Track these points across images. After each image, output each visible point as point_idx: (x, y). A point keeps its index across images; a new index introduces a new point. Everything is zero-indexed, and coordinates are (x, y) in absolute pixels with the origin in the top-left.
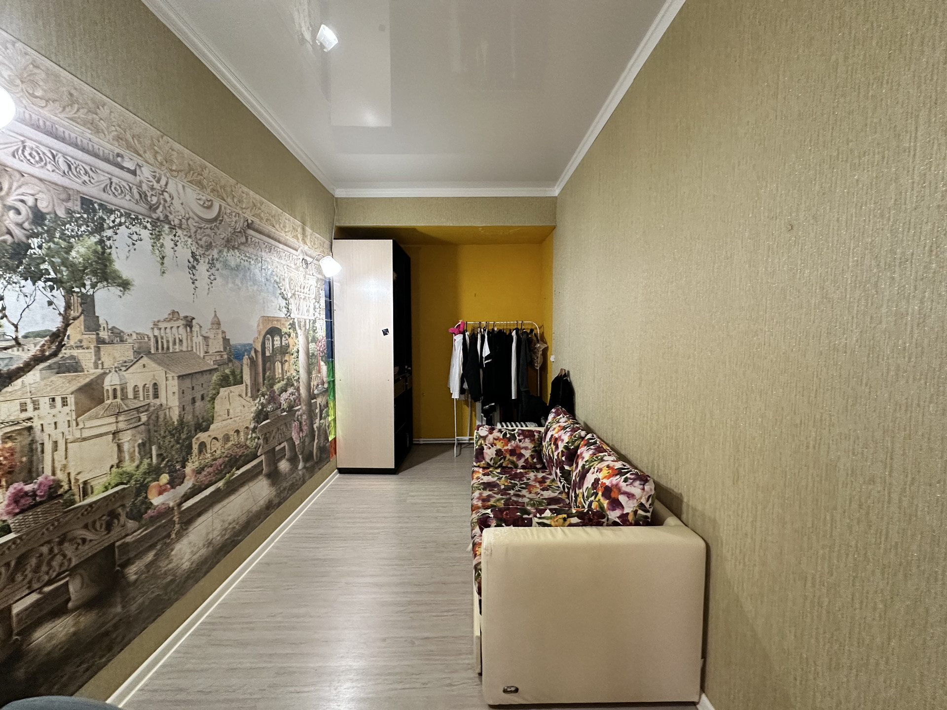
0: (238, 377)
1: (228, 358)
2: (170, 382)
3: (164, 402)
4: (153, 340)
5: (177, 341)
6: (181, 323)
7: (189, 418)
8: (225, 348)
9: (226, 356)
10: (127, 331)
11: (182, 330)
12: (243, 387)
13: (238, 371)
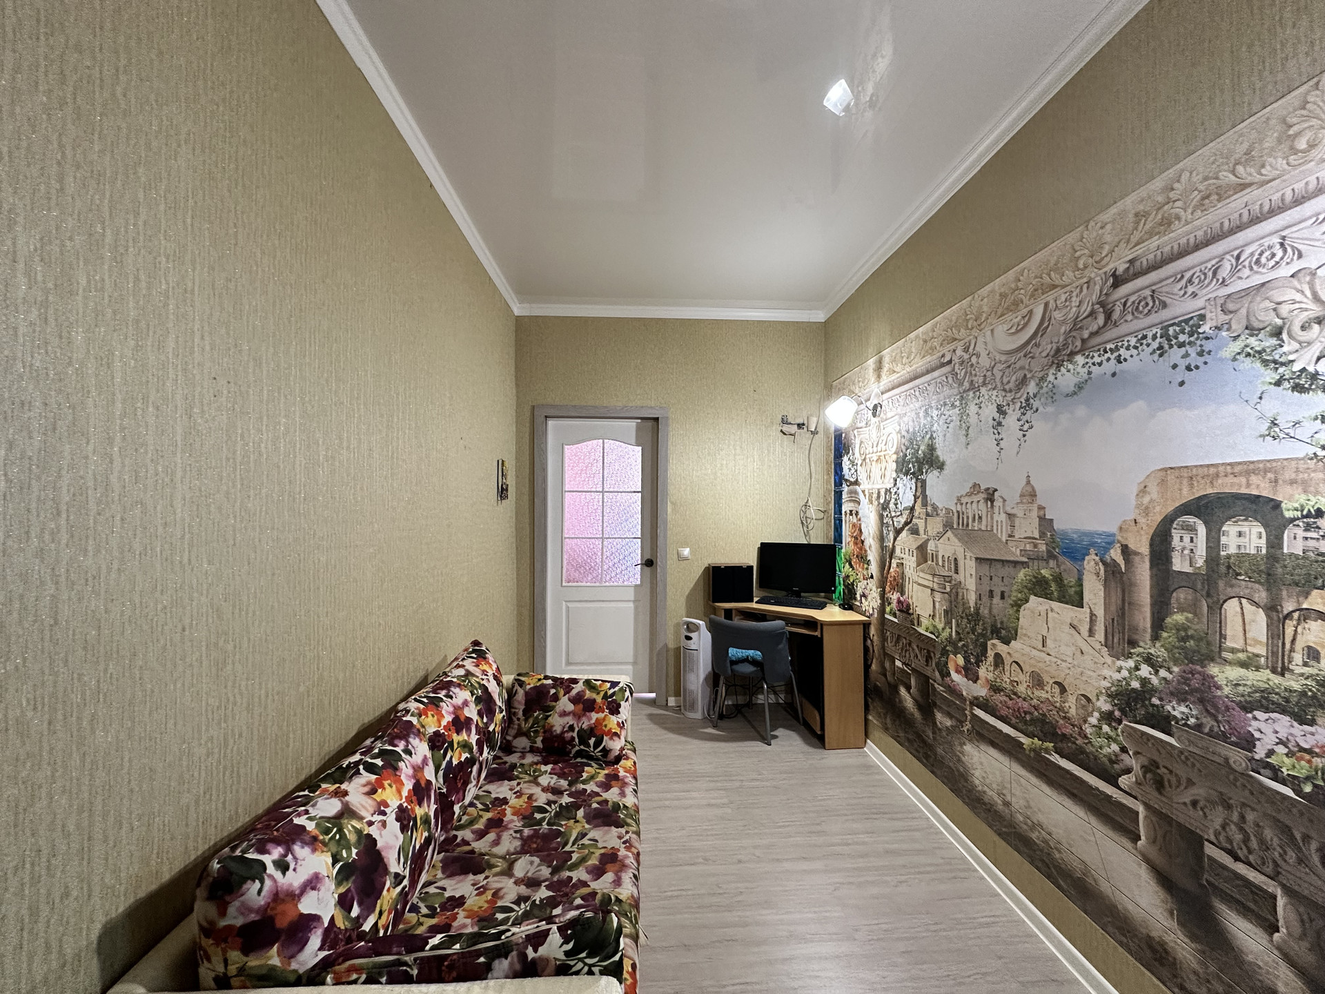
0: (1072, 591)
1: (1048, 551)
2: (967, 561)
3: (963, 581)
4: (956, 514)
5: (977, 517)
6: (982, 496)
7: (984, 612)
8: (1042, 535)
9: (1043, 548)
10: (940, 506)
11: (982, 505)
12: (1083, 614)
13: (1070, 580)
